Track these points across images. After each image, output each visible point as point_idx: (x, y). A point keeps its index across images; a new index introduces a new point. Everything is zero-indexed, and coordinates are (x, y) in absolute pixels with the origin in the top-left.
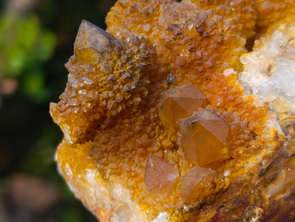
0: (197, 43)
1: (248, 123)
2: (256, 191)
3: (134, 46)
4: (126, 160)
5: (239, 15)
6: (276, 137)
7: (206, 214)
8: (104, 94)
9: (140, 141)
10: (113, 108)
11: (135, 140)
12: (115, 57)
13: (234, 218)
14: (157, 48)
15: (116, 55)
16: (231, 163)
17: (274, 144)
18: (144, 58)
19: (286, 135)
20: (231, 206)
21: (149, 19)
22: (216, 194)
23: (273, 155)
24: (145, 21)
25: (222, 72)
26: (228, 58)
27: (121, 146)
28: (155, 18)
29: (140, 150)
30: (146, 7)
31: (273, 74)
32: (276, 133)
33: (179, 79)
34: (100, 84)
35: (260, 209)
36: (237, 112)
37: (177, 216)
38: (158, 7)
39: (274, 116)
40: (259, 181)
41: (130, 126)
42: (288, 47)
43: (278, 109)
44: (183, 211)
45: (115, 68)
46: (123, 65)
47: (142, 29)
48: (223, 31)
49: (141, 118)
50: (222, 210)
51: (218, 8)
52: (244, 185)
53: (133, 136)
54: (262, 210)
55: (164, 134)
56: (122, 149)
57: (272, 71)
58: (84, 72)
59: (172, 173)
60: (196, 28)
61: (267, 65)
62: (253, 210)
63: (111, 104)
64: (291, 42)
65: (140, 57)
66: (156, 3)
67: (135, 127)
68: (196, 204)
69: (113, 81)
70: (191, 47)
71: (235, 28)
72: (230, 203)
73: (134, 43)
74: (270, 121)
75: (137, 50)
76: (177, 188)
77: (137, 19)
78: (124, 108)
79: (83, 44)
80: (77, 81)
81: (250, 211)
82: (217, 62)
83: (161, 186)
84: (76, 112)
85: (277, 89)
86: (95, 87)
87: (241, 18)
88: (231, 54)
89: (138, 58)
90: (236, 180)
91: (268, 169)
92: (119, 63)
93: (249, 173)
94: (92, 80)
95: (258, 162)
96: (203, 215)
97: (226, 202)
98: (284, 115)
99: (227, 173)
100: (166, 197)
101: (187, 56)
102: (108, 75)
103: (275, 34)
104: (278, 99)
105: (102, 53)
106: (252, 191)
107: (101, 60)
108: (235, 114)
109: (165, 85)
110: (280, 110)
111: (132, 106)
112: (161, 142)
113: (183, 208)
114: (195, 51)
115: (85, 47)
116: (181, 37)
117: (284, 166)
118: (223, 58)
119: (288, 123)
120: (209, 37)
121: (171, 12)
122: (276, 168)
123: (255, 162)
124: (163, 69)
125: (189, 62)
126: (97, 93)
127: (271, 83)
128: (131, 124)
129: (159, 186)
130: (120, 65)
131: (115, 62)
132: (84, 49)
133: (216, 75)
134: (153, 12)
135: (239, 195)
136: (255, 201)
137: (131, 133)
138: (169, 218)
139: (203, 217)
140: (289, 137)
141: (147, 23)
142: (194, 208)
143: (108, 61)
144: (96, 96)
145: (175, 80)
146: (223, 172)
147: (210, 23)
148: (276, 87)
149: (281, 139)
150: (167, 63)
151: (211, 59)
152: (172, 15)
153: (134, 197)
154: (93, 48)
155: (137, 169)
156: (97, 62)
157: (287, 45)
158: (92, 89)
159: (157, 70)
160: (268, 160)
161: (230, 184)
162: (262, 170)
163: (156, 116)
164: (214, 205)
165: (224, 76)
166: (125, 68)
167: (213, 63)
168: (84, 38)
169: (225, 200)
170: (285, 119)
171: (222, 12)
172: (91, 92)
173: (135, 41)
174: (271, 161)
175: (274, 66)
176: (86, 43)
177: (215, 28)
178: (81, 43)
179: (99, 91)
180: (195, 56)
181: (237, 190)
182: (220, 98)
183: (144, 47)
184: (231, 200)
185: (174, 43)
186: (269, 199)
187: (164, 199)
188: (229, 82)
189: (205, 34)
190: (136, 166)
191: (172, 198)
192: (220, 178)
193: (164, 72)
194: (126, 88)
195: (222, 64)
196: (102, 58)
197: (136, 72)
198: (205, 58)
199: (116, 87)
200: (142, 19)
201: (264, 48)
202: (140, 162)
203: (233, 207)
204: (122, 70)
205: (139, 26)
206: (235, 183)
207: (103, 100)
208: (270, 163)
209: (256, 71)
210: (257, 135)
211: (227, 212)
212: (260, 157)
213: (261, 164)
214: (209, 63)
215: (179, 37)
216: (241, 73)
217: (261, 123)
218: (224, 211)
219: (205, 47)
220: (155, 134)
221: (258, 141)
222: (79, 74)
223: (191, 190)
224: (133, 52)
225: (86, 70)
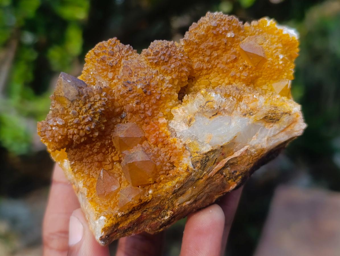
0: (142, 98)
1: (170, 157)
2: (170, 201)
3: (97, 94)
4: (87, 167)
5: (177, 73)
6: (188, 169)
7: (134, 216)
8: (71, 131)
9: (96, 159)
10: (77, 140)
11: (93, 157)
12: (81, 105)
13: (153, 217)
14: (116, 94)
15: (82, 103)
16: (154, 185)
17: (186, 174)
18: (103, 105)
19: (194, 168)
20: (151, 210)
21: (113, 69)
22: (142, 204)
23: (183, 181)
24: (110, 70)
25: (158, 119)
26: (163, 109)
27: (84, 158)
28: (117, 69)
29: (97, 164)
30: (112, 60)
31: (192, 125)
32: (188, 167)
33: (129, 117)
34: (69, 124)
35: (171, 212)
36: (164, 148)
37: (113, 220)
38: (120, 61)
39: (189, 154)
40: (172, 196)
41: (90, 148)
42: (205, 107)
43: (192, 149)
44: (117, 216)
45: (80, 113)
46: (86, 111)
47: (107, 75)
48: (162, 90)
49: (98, 145)
50: (145, 213)
51: (162, 68)
52: (162, 199)
53: (92, 154)
54: (172, 212)
55: (115, 152)
56: (85, 160)
57: (192, 123)
58: (58, 113)
59: (115, 185)
60: (142, 89)
61: (189, 118)
62: (167, 212)
63: (75, 138)
64: (207, 104)
65: (100, 104)
66: (120, 57)
67: (94, 149)
68: (127, 212)
69: (78, 124)
70: (137, 101)
71: (172, 87)
72: (151, 209)
73: (98, 92)
74: (185, 159)
75: (99, 98)
76: (117, 195)
77: (104, 68)
78: (86, 140)
79: (60, 92)
80: (52, 119)
81: (165, 213)
82: (155, 112)
83: (105, 195)
84: (50, 141)
85: (193, 136)
86: (64, 126)
87: (178, 76)
88: (165, 107)
89: (99, 105)
90: (157, 195)
91: (179, 189)
92: (84, 110)
93: (166, 192)
94: (63, 120)
95: (173, 185)
96: (131, 217)
97: (148, 208)
98: (196, 153)
99: (150, 192)
100: (108, 202)
101: (135, 106)
102: (75, 118)
103: (198, 96)
104: (193, 142)
105: (72, 102)
106: (167, 202)
107: (71, 106)
108: (163, 150)
109: (119, 121)
110: (194, 150)
111: (92, 137)
112: (112, 157)
113: (118, 215)
114: (140, 104)
115: (61, 95)
116: (132, 92)
117: (191, 186)
118: (159, 109)
119: (197, 160)
120: (151, 94)
121: (128, 69)
122: (185, 188)
123: (170, 185)
124: (118, 110)
125: (135, 110)
126: (66, 130)
127: (189, 131)
128: (91, 147)
129: (104, 195)
130: (84, 112)
131: (81, 109)
132: (60, 96)
133: (153, 121)
134: (116, 65)
135: (158, 205)
136: (169, 207)
137: (91, 152)
138: (107, 221)
139: (131, 218)
140: (196, 169)
141: (111, 72)
142: (125, 214)
143: (76, 107)
144: (65, 132)
145: (126, 117)
146: (149, 190)
147: (153, 83)
148: (193, 135)
149: (190, 171)
150: (121, 105)
151: (151, 110)
152: (128, 72)
153: (89, 195)
154: (66, 97)
155: (94, 174)
156: (68, 107)
157: (205, 105)
158: (62, 127)
159: (114, 110)
160: (180, 184)
161: (152, 198)
162: (175, 190)
163: (110, 141)
164: (140, 210)
165: (159, 123)
166: (88, 113)
167: (152, 113)
168: (60, 88)
169: (148, 207)
170: (196, 156)
171: (165, 71)
172: (61, 129)
173: (98, 91)
174: (182, 184)
175: (194, 119)
176: (61, 92)
177: (156, 88)
178: (58, 91)
179: (68, 128)
180: (139, 107)
181: (156, 202)
182: (154, 139)
183: (105, 95)
184: (152, 207)
185: (126, 95)
186: (178, 205)
187: (107, 203)
188: (161, 128)
189: (148, 93)
190: (93, 172)
191: (112, 203)
192: (145, 195)
193: (119, 112)
194: (87, 128)
195: (158, 113)
196: (72, 104)
197: (96, 116)
198: (146, 109)
199: (80, 127)
200: (108, 68)
201: (189, 105)
202: (96, 170)
203: (153, 211)
204: (85, 115)
205: (105, 73)
206: (156, 197)
207: (70, 134)
208: (181, 186)
209: (181, 121)
210: (175, 167)
211: (149, 214)
212: (174, 182)
213: (174, 187)
214: (149, 113)
215: (130, 92)
216: (171, 121)
217: (179, 159)
218: (147, 214)
219: (147, 101)
220: (108, 153)
221: (175, 172)
222: (55, 114)
223: (124, 204)
224: (96, 99)
225: (60, 112)
